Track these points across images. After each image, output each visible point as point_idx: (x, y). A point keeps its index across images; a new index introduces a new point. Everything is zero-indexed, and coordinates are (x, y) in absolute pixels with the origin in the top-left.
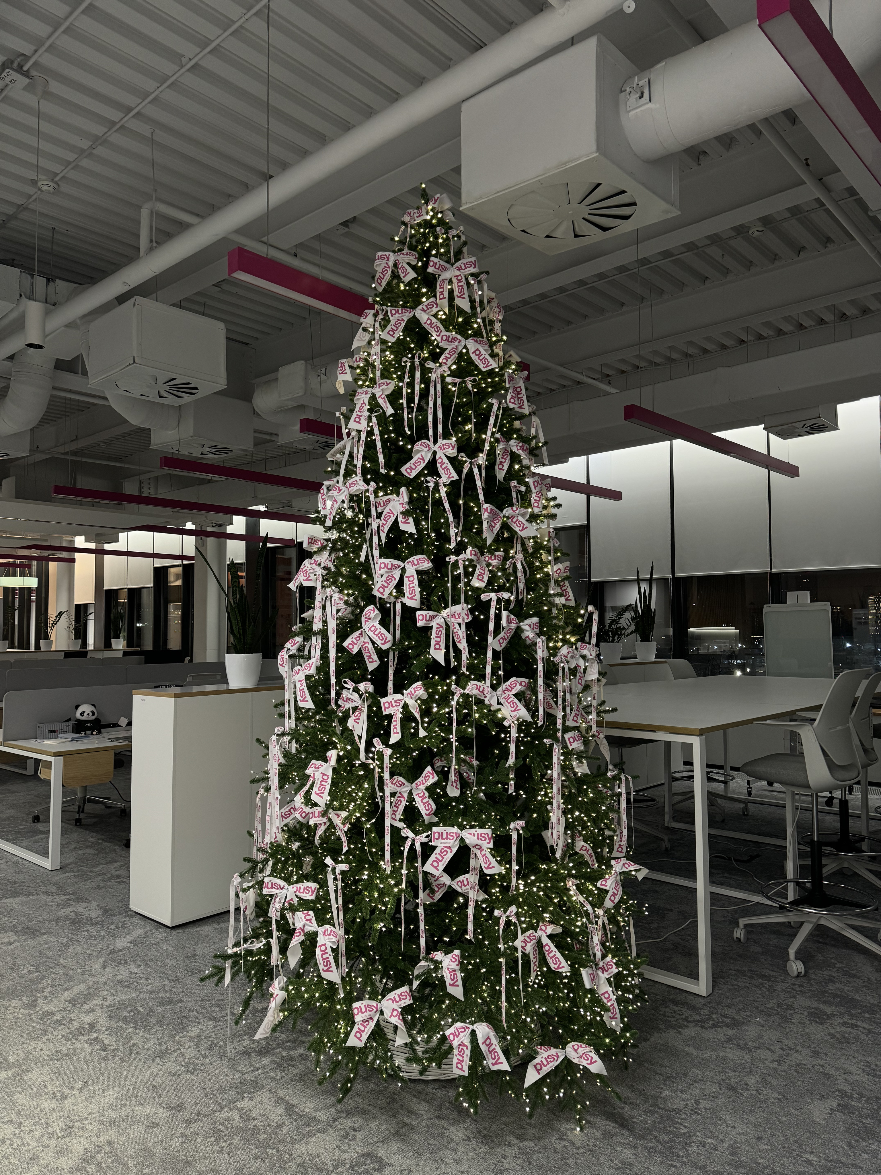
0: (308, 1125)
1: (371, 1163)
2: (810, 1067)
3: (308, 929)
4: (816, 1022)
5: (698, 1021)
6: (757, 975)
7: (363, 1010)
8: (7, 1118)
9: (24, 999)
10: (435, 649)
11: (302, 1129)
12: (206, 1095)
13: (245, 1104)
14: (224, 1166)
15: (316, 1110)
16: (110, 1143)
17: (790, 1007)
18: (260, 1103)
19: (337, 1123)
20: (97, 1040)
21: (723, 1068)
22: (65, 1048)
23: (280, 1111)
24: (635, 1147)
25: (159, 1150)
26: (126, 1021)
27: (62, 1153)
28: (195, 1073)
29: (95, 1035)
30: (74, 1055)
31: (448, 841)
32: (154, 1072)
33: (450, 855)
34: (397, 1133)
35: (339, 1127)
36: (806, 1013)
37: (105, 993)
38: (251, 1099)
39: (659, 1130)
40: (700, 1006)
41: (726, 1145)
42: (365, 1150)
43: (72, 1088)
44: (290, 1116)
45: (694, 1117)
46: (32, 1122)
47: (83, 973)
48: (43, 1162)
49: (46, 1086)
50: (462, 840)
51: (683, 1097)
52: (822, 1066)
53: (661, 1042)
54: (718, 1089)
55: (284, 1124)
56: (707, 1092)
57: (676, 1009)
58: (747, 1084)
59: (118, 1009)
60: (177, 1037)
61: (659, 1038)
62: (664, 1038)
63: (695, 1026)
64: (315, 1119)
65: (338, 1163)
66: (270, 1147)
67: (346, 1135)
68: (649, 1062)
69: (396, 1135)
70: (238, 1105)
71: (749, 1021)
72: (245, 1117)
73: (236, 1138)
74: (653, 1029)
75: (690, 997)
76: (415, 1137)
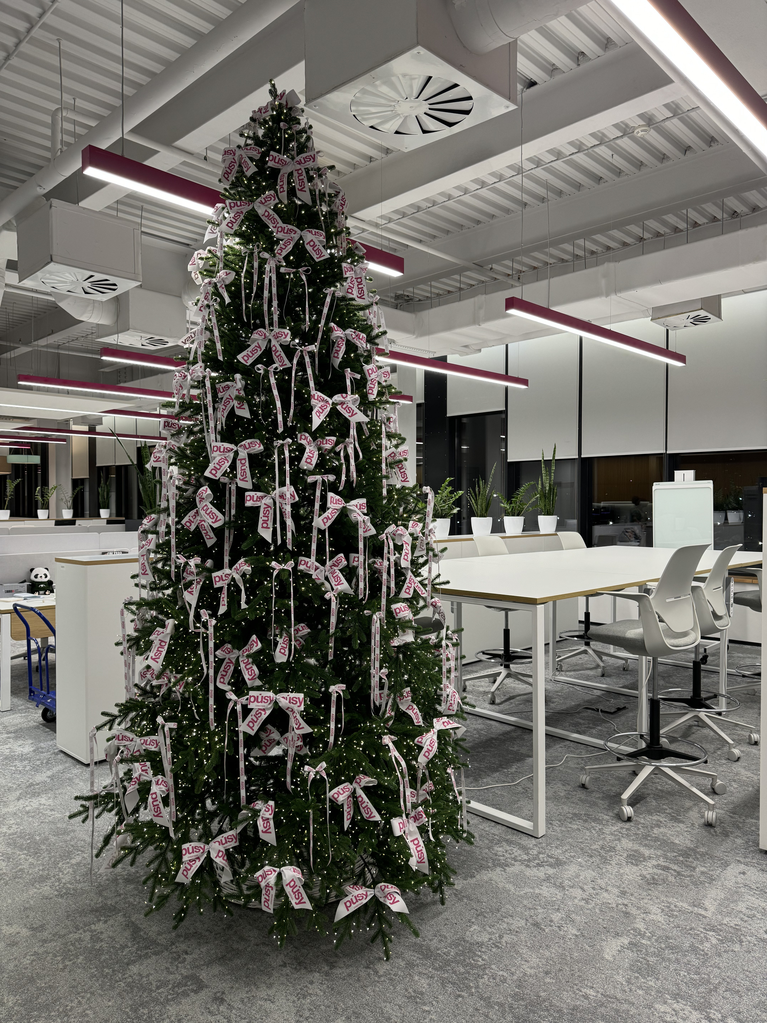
0: (147, 948)
1: (191, 985)
2: (614, 905)
3: (144, 778)
4: (632, 863)
5: (525, 860)
6: (591, 819)
7: (191, 851)
10: (263, 527)
11: (141, 951)
12: (68, 916)
13: (99, 927)
14: (62, 983)
15: (159, 934)
17: (613, 849)
18: (112, 926)
19: (174, 947)
21: (535, 904)
23: (127, 934)
24: (431, 977)
25: (11, 967)
26: (21, 848)
28: (65, 897)
31: (263, 704)
32: (29, 895)
33: (264, 717)
34: (223, 957)
35: (174, 950)
36: (625, 855)
37: (12, 822)
38: (106, 922)
39: (458, 962)
40: (531, 846)
41: (515, 977)
42: (190, 972)
44: (135, 939)
45: (494, 950)
50: (276, 703)
51: (490, 930)
52: (626, 905)
53: (485, 878)
54: (524, 924)
55: (127, 946)
56: (513, 927)
57: (508, 848)
58: (551, 921)
59: (18, 837)
60: (61, 864)
61: (485, 876)
62: (490, 875)
63: (520, 865)
64: (155, 943)
65: (162, 984)
66: (107, 967)
67: (177, 958)
68: (468, 898)
69: (222, 959)
70: (93, 927)
71: (572, 862)
72: (95, 938)
73: (81, 957)
74: (482, 867)
75: (525, 838)
76: (238, 962)
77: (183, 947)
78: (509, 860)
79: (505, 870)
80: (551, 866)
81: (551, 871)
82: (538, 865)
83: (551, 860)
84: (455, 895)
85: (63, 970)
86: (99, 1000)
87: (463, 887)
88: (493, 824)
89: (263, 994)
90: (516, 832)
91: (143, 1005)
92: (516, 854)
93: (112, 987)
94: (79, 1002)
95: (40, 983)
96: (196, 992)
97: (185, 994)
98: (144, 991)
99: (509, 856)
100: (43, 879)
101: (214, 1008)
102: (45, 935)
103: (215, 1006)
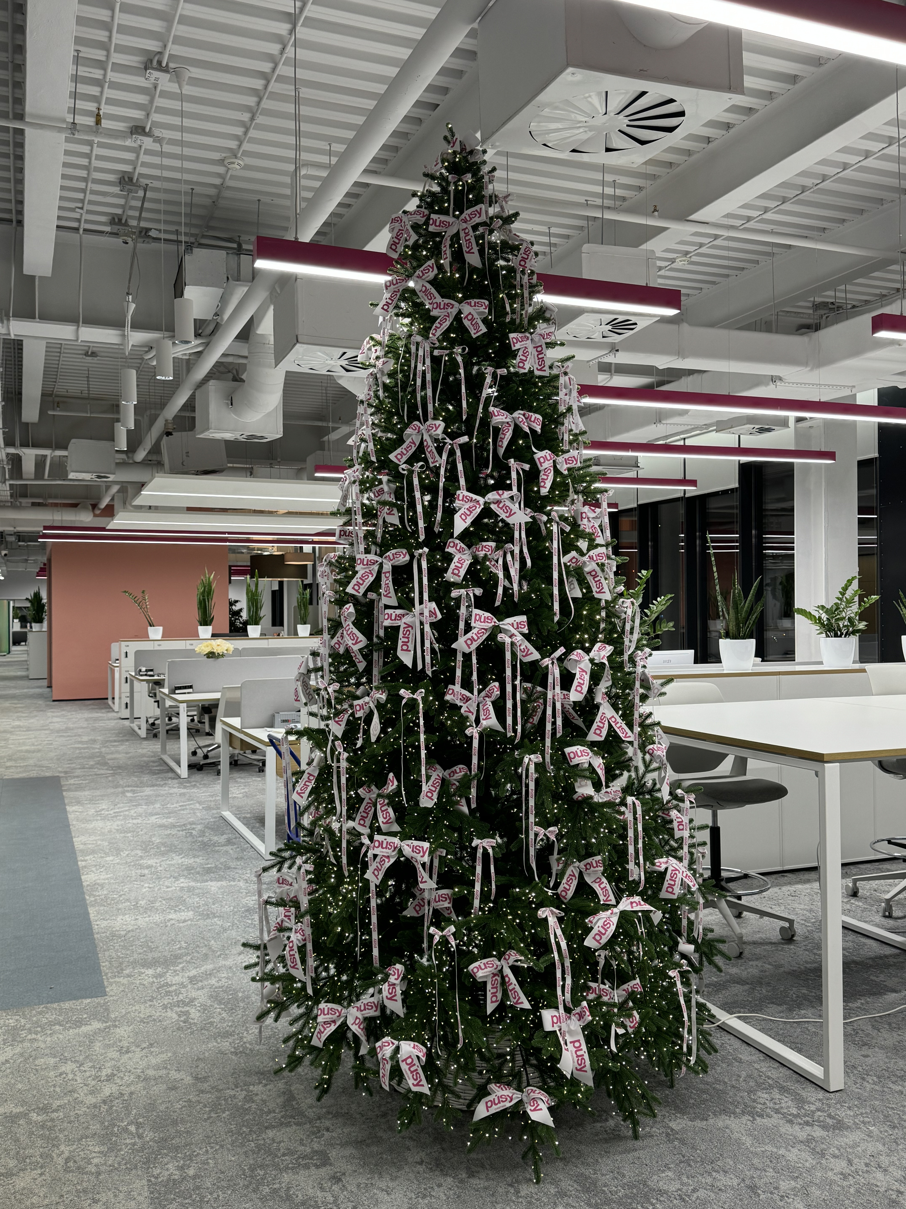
0: (292, 1117)
1: (317, 1159)
5: (792, 1115)
8: (77, 1058)
9: (159, 969)
10: (402, 650)
11: (285, 1119)
12: (233, 1074)
13: (257, 1089)
14: (200, 1131)
16: (131, 1093)
18: (270, 1090)
19: (318, 1121)
20: (187, 1013)
21: (768, 1165)
22: (158, 1014)
23: (280, 1100)
25: (162, 1107)
26: (220, 1003)
27: (92, 1093)
28: (240, 1055)
29: (188, 1008)
30: (160, 1021)
31: (387, 850)
32: (208, 1047)
34: (362, 1142)
35: (317, 1125)
37: (223, 975)
38: (266, 1085)
40: (813, 1099)
42: (322, 1148)
43: (138, 1046)
44: (285, 1107)
46: (91, 1064)
47: (219, 956)
48: (76, 1095)
49: (120, 1041)
51: (686, 1181)
53: (720, 1124)
54: (736, 1184)
55: (274, 1112)
56: (719, 1184)
57: (777, 1097)
61: (722, 1121)
62: (728, 1122)
63: (781, 1119)
64: (302, 1114)
65: (290, 1152)
66: (246, 1127)
67: (317, 1133)
68: (683, 1142)
69: (359, 1143)
70: (251, 1088)
71: (859, 1128)
72: (249, 1099)
73: (227, 1113)
74: (724, 1111)
75: (811, 1088)
76: (374, 1149)
77: (328, 1123)
78: (768, 1110)
79: (754, 1119)
80: (825, 1127)
81: (818, 1132)
82: (807, 1123)
83: (830, 1121)
84: (668, 1135)
85: (205, 1120)
86: (225, 1153)
87: (683, 1128)
88: (777, 1065)
89: (383, 1185)
90: (803, 1079)
91: (262, 1167)
92: (783, 1105)
93: (242, 1145)
94: (207, 1151)
95: (181, 1128)
96: (317, 1167)
97: (307, 1167)
98: (270, 1155)
99: (772, 1105)
100: (227, 1035)
101: (327, 1185)
102: (206, 1086)
103: (330, 1184)
